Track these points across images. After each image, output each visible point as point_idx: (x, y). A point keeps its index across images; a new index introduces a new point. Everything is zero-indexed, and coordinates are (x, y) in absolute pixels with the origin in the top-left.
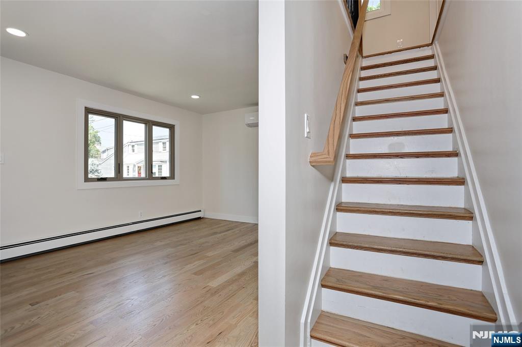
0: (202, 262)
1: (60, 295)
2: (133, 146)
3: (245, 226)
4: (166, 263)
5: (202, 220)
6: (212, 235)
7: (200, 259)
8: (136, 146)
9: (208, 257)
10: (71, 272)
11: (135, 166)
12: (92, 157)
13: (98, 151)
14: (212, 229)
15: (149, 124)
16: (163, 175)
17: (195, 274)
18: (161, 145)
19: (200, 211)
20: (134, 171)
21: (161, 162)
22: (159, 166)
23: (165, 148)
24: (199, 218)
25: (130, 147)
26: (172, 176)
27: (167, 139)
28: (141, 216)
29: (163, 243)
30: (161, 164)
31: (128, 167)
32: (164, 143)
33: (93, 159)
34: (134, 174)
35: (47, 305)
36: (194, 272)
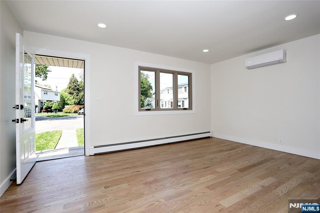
0: (213, 176)
1: (120, 185)
2: (168, 90)
3: (245, 147)
4: (186, 172)
5: (211, 139)
6: (219, 152)
7: (211, 174)
8: (170, 90)
9: (218, 172)
10: (128, 168)
11: (169, 101)
12: (148, 97)
13: (151, 94)
14: (219, 147)
15: (175, 74)
16: (185, 107)
17: (208, 187)
18: (183, 88)
19: (210, 132)
20: (169, 104)
21: (184, 99)
22: (182, 101)
23: (186, 90)
24: (209, 137)
25: (167, 90)
26: (190, 107)
27: (187, 85)
28: (171, 133)
29: (184, 155)
30: (183, 100)
31: (166, 102)
32: (185, 88)
33: (148, 98)
34: (169, 106)
35: (112, 190)
36: (206, 186)
